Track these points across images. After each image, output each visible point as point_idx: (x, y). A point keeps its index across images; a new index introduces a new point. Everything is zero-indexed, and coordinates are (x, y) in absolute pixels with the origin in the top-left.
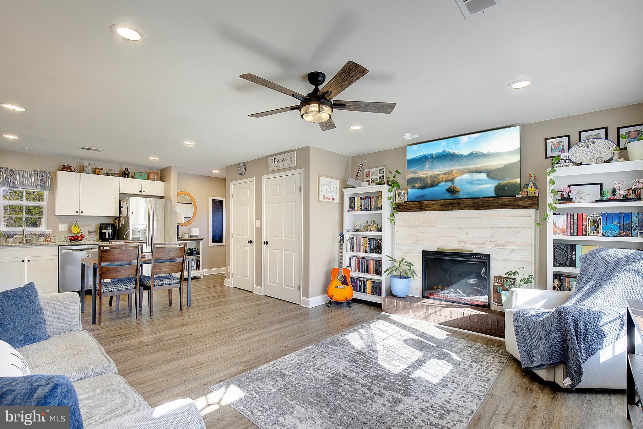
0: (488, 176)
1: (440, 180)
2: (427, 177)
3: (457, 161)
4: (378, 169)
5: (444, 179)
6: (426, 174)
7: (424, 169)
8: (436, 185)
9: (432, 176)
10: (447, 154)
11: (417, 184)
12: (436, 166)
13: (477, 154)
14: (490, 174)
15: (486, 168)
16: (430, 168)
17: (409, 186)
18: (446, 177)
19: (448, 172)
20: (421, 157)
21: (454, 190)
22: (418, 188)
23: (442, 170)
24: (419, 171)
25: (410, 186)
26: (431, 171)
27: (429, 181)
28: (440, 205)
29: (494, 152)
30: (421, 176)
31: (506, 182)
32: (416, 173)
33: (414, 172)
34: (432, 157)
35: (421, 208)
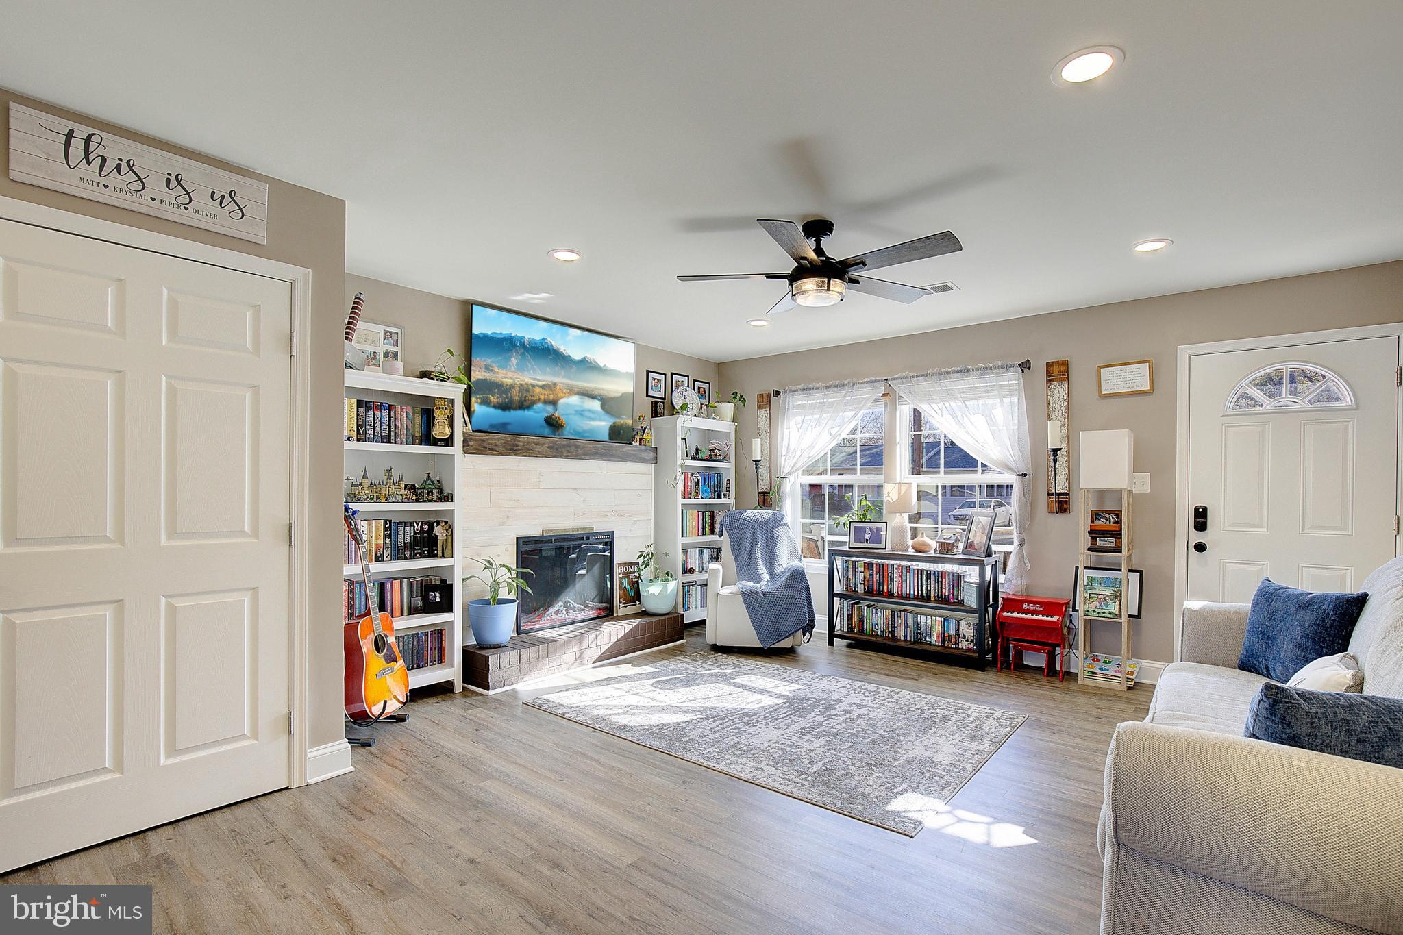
0: (603, 407)
1: (535, 399)
2: (512, 386)
3: (563, 367)
4: (381, 329)
5: (542, 397)
6: (511, 378)
7: (508, 367)
8: (528, 407)
9: (521, 385)
10: (549, 348)
11: (493, 396)
12: (530, 366)
13: (591, 363)
14: (607, 404)
15: (602, 392)
16: (520, 368)
17: (477, 398)
18: (545, 394)
19: (549, 384)
20: (502, 336)
21: (557, 421)
22: (495, 407)
23: (538, 378)
24: (499, 367)
25: (479, 398)
26: (520, 374)
27: (515, 395)
28: (548, 447)
29: (612, 368)
30: (502, 382)
31: (622, 421)
32: (492, 370)
33: (487, 368)
34: (523, 345)
35: (516, 448)
